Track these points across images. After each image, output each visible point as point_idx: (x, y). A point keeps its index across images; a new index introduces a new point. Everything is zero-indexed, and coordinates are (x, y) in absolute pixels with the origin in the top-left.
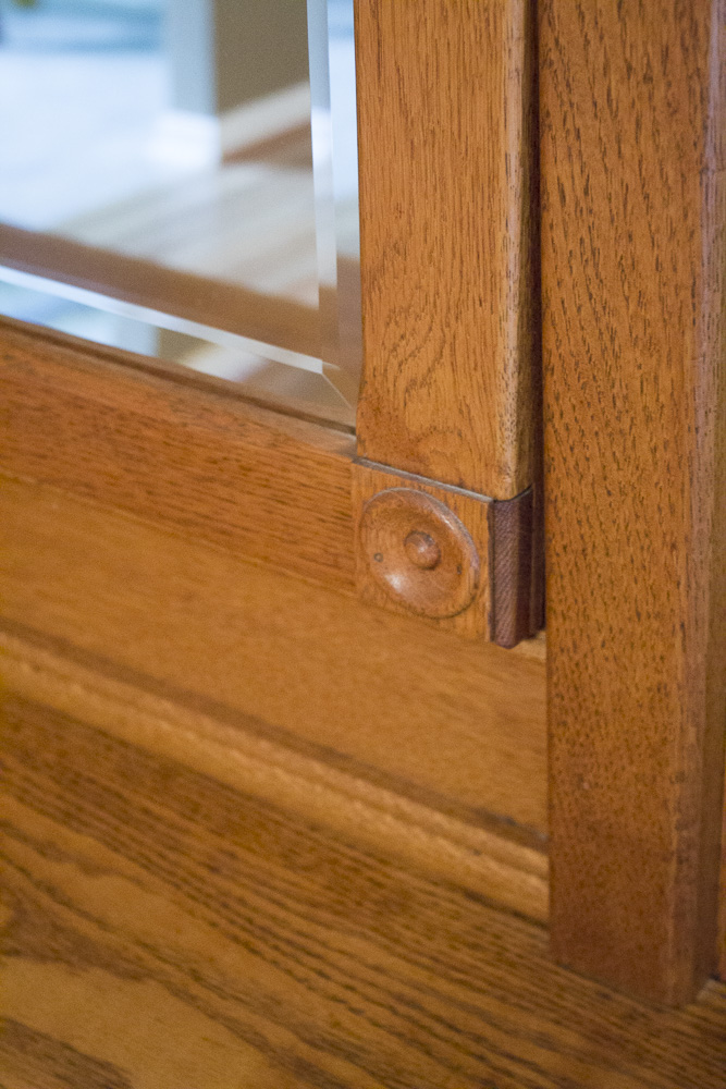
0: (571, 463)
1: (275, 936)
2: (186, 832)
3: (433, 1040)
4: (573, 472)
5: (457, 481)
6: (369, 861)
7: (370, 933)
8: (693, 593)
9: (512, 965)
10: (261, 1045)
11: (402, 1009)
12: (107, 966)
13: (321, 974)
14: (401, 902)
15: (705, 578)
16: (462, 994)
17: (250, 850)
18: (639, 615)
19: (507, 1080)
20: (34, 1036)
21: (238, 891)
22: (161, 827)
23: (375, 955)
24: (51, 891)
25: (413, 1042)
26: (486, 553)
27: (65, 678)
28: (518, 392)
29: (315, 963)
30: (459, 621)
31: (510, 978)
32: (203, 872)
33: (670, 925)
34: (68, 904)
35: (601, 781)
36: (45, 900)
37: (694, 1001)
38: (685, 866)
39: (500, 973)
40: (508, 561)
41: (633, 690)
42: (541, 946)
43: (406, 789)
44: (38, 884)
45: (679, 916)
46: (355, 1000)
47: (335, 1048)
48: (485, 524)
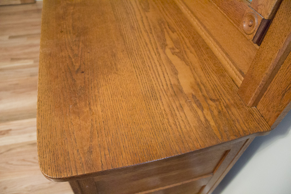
0: (278, 17)
1: (206, 70)
2: (205, 55)
3: (215, 91)
4: (278, 19)
5: (260, 14)
6: (224, 70)
7: (217, 77)
8: (284, 45)
9: (232, 90)
10: (195, 79)
11: (215, 86)
12: (185, 62)
13: (208, 77)
14: (224, 76)
15: (287, 44)
16: (223, 89)
17: (211, 61)
18: (275, 45)
19: (221, 100)
20: (172, 64)
21: (206, 63)
22: (202, 53)
23: (216, 79)
24: (185, 52)
25: (213, 90)
26: (258, 26)
27: (203, 31)
28: (277, 2)
29: (208, 76)
30: (250, 35)
31: (230, 91)
32: (203, 60)
33: (254, 95)
34: (186, 54)
35: (256, 70)
36: (184, 52)
37: (251, 107)
38: (260, 87)
39: (229, 90)
40: (261, 30)
41: (267, 57)
42: (237, 90)
43: (233, 63)
44: (184, 50)
45: (256, 94)
46: (210, 82)
47: (203, 85)
48: (261, 21)
